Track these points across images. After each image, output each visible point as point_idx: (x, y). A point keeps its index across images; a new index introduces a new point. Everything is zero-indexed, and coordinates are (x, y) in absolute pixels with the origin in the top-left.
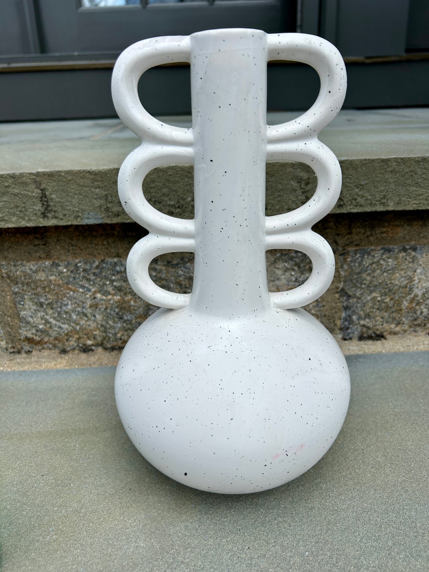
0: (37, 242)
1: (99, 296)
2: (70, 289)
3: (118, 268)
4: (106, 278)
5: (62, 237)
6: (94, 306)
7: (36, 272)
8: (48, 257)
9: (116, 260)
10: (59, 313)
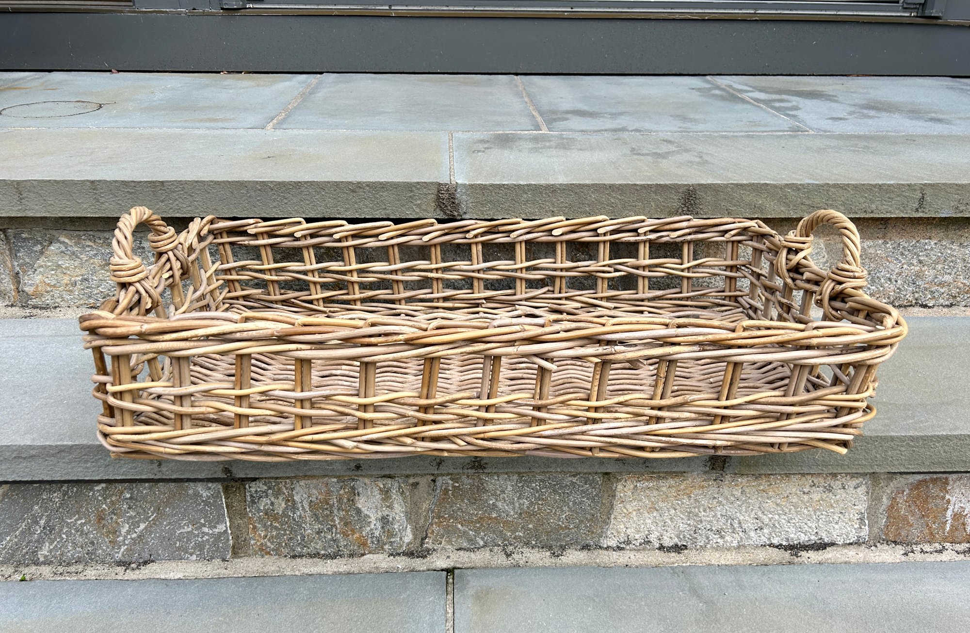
0: (881, 226)
1: (905, 266)
2: (888, 260)
3: (926, 247)
4: (915, 254)
5: (898, 224)
6: (900, 274)
7: (869, 247)
8: (884, 237)
9: (927, 241)
10: (873, 278)
